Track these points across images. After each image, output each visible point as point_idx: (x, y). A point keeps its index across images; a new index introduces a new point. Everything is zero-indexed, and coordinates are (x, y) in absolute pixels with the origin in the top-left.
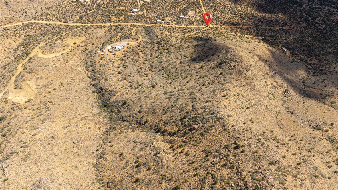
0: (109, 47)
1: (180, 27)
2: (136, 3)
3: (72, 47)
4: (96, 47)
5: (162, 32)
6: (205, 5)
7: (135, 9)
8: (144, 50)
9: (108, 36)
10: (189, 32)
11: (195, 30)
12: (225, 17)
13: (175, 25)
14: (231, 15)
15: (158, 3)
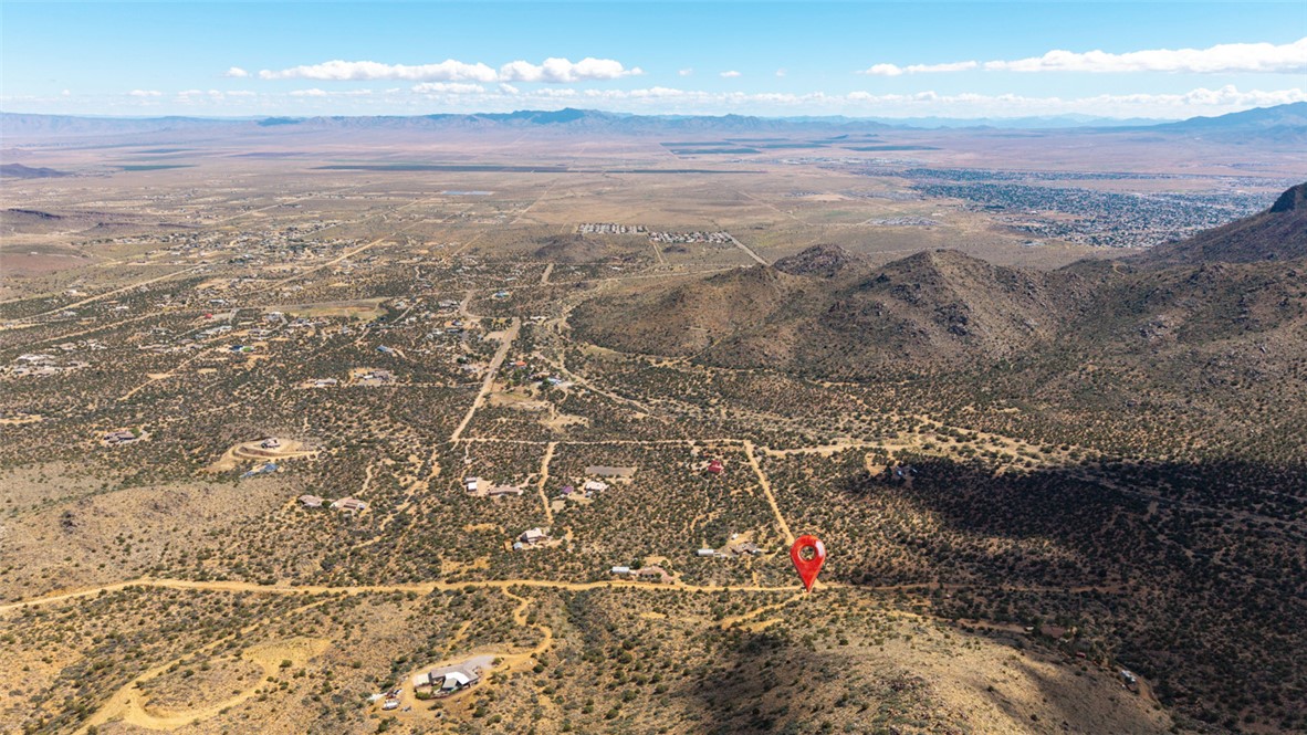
0: (420, 677)
1: (699, 592)
3: (270, 680)
4: (369, 678)
5: (631, 611)
6: (787, 510)
7: (532, 528)
8: (558, 687)
9: (421, 633)
10: (735, 612)
11: (758, 601)
12: (868, 550)
13: (679, 585)
14: (890, 546)
15: (616, 505)
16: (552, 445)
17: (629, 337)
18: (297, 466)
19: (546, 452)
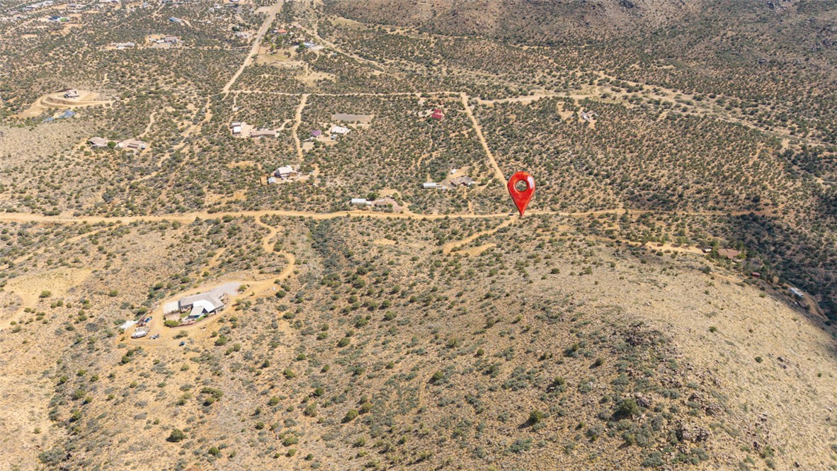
0: (170, 306)
1: (424, 220)
2: (291, 149)
5: (366, 239)
6: (496, 149)
7: (285, 165)
8: (297, 312)
9: (180, 260)
10: (455, 237)
11: (473, 227)
12: (563, 181)
13: (408, 213)
14: (581, 177)
15: (356, 146)
16: (305, 96)
17: (370, 11)
18: (95, 113)
19: (300, 102)
